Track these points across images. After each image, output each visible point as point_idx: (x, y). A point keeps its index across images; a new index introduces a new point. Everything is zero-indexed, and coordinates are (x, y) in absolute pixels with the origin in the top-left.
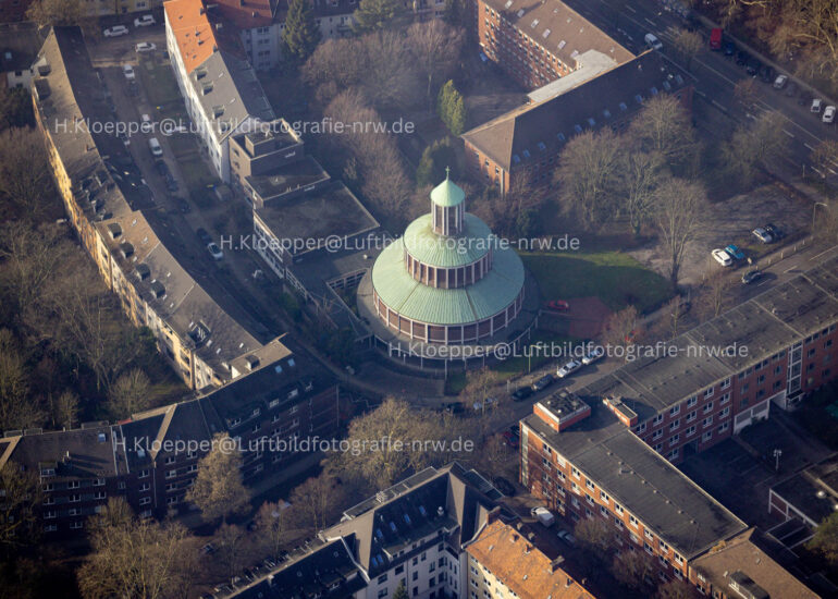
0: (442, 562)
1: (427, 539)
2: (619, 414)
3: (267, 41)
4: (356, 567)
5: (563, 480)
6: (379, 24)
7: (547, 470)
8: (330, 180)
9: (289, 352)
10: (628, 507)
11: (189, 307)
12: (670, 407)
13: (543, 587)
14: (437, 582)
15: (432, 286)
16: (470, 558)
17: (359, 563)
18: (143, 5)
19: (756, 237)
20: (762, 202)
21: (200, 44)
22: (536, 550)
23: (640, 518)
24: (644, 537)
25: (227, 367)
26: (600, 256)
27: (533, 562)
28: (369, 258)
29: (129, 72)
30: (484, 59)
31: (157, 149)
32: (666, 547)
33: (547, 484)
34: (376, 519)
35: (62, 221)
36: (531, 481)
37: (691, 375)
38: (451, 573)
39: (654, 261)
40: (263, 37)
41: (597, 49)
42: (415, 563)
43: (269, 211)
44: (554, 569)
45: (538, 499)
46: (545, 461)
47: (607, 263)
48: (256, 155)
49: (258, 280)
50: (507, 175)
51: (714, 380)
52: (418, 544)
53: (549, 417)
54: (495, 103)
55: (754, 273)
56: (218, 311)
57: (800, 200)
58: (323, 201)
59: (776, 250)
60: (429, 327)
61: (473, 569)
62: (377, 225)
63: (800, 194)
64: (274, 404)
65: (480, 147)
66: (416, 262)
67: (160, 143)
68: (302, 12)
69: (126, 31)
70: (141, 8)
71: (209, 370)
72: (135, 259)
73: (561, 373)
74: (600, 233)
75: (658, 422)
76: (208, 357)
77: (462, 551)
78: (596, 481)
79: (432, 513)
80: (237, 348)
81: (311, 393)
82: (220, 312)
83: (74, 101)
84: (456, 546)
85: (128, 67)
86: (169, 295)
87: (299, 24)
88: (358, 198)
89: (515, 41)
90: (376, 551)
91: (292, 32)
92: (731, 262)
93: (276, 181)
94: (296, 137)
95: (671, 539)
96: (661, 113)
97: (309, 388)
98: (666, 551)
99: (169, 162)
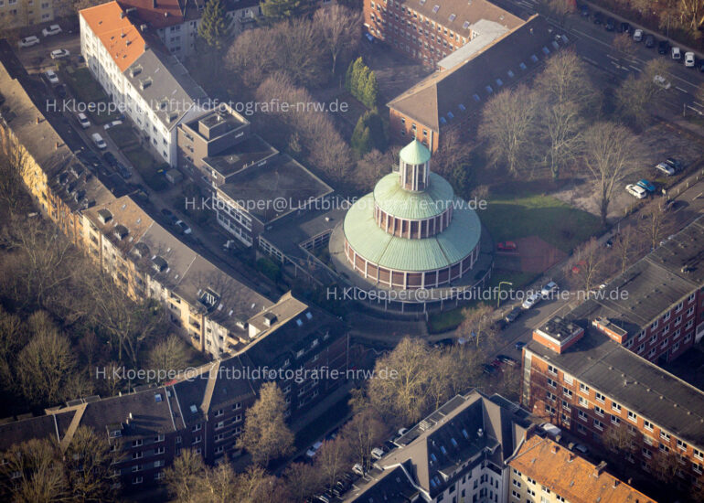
0: (484, 479)
1: (473, 459)
2: (609, 333)
3: (178, 38)
4: (417, 490)
5: (569, 397)
6: (288, 13)
7: (551, 389)
8: (280, 154)
9: (305, 307)
10: (641, 413)
11: (194, 277)
12: (651, 323)
13: (590, 490)
14: (478, 498)
15: (406, 238)
16: (512, 472)
17: (419, 485)
18: (48, 16)
19: (659, 170)
20: (655, 140)
21: (128, 44)
22: (579, 458)
23: (655, 422)
24: (659, 439)
25: (242, 326)
26: (527, 200)
27: (577, 469)
28: (331, 220)
29: (53, 77)
30: (370, 38)
31: (101, 142)
32: (685, 446)
33: (551, 402)
34: (429, 444)
35: (33, 214)
36: (533, 402)
37: (661, 292)
38: (492, 488)
39: (577, 200)
40: (176, 34)
41: (487, 18)
42: (464, 482)
43: (231, 186)
44: (600, 473)
45: (540, 417)
46: (550, 382)
47: (536, 205)
48: (211, 138)
49: (230, 249)
50: (437, 134)
51: (682, 295)
52: (466, 464)
53: (549, 342)
54: (391, 75)
55: (669, 202)
56: (224, 277)
57: (688, 136)
58: (277, 173)
59: (680, 181)
60: (408, 274)
61: (515, 482)
62: (331, 190)
63: (687, 131)
64: (300, 353)
65: (407, 113)
66: (389, 217)
67: (102, 137)
68: (219, 7)
69: (38, 41)
70: (47, 19)
71: (223, 331)
72: (131, 239)
73: (526, 305)
74: (529, 179)
75: (642, 337)
76: (221, 319)
77: (505, 467)
78: (606, 393)
79: (474, 434)
80: (249, 309)
81: (329, 341)
82: (226, 278)
83: (32, 105)
84: (499, 463)
85: (50, 72)
86: (173, 267)
87: (216, 19)
88: (306, 167)
89: (403, 19)
90: (433, 474)
91: (210, 27)
92: (645, 195)
93: (232, 159)
94: (241, 119)
95: (688, 438)
96: (562, 68)
97: (326, 336)
98: (683, 449)
99: (116, 154)
